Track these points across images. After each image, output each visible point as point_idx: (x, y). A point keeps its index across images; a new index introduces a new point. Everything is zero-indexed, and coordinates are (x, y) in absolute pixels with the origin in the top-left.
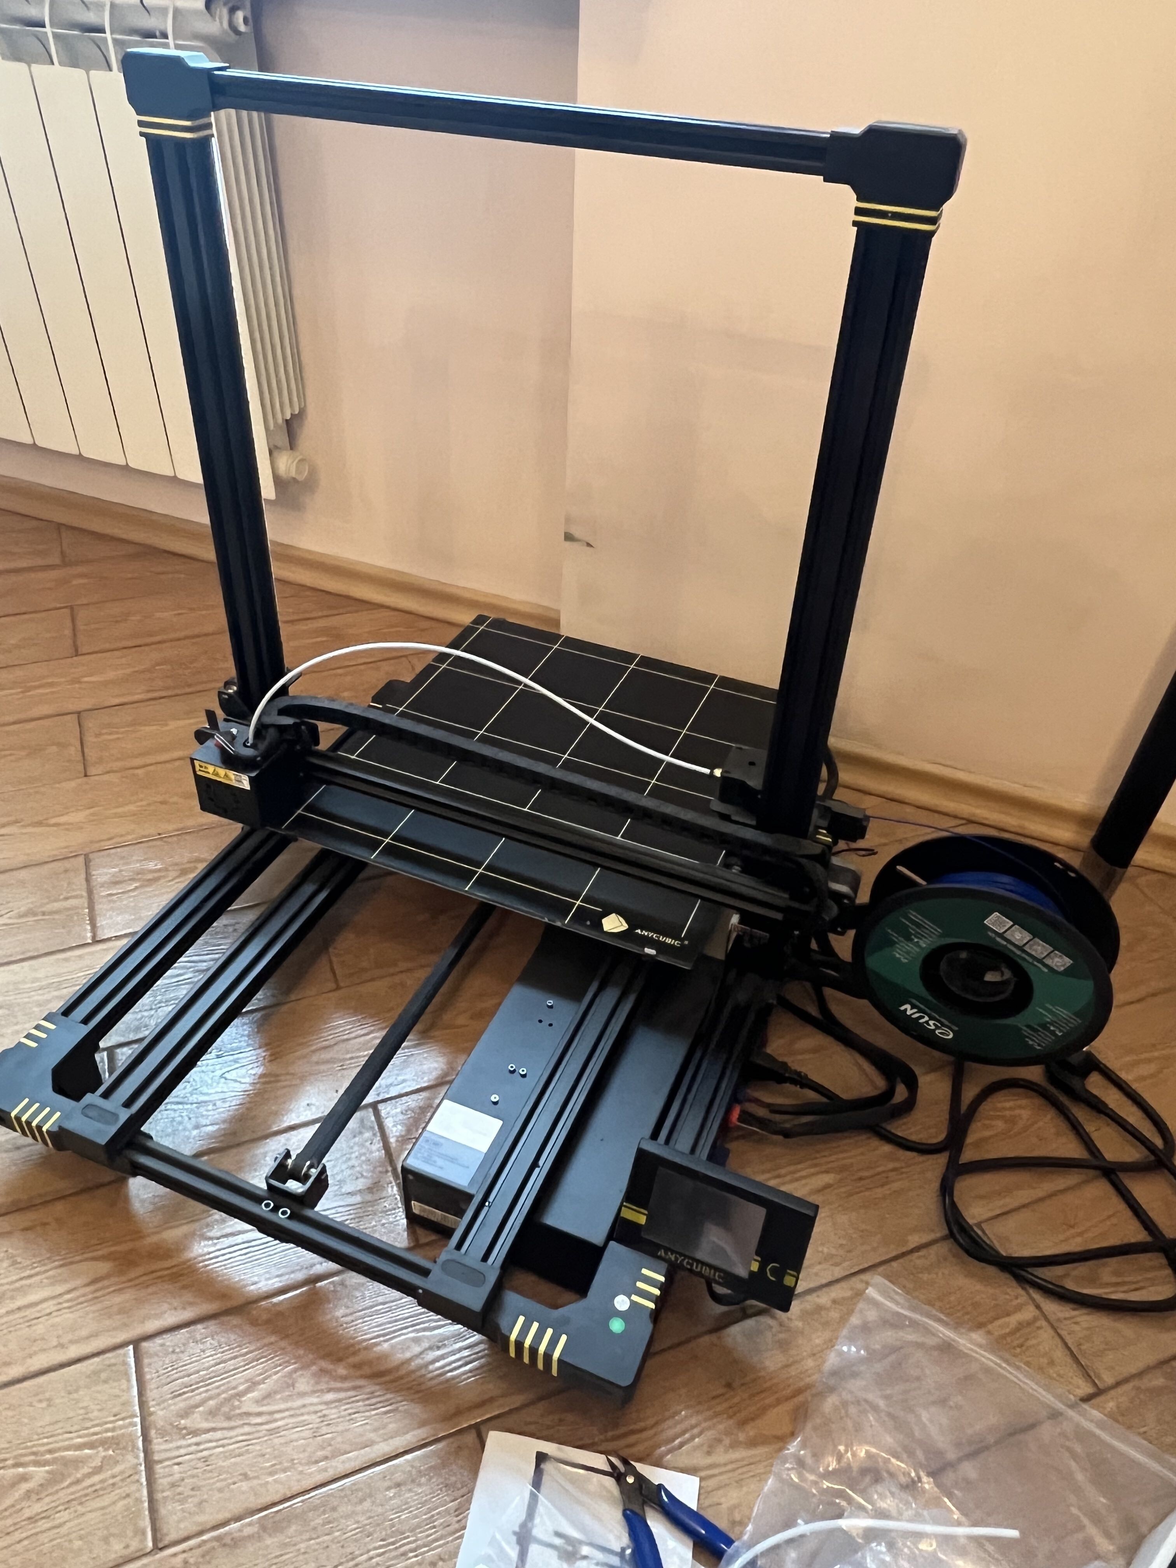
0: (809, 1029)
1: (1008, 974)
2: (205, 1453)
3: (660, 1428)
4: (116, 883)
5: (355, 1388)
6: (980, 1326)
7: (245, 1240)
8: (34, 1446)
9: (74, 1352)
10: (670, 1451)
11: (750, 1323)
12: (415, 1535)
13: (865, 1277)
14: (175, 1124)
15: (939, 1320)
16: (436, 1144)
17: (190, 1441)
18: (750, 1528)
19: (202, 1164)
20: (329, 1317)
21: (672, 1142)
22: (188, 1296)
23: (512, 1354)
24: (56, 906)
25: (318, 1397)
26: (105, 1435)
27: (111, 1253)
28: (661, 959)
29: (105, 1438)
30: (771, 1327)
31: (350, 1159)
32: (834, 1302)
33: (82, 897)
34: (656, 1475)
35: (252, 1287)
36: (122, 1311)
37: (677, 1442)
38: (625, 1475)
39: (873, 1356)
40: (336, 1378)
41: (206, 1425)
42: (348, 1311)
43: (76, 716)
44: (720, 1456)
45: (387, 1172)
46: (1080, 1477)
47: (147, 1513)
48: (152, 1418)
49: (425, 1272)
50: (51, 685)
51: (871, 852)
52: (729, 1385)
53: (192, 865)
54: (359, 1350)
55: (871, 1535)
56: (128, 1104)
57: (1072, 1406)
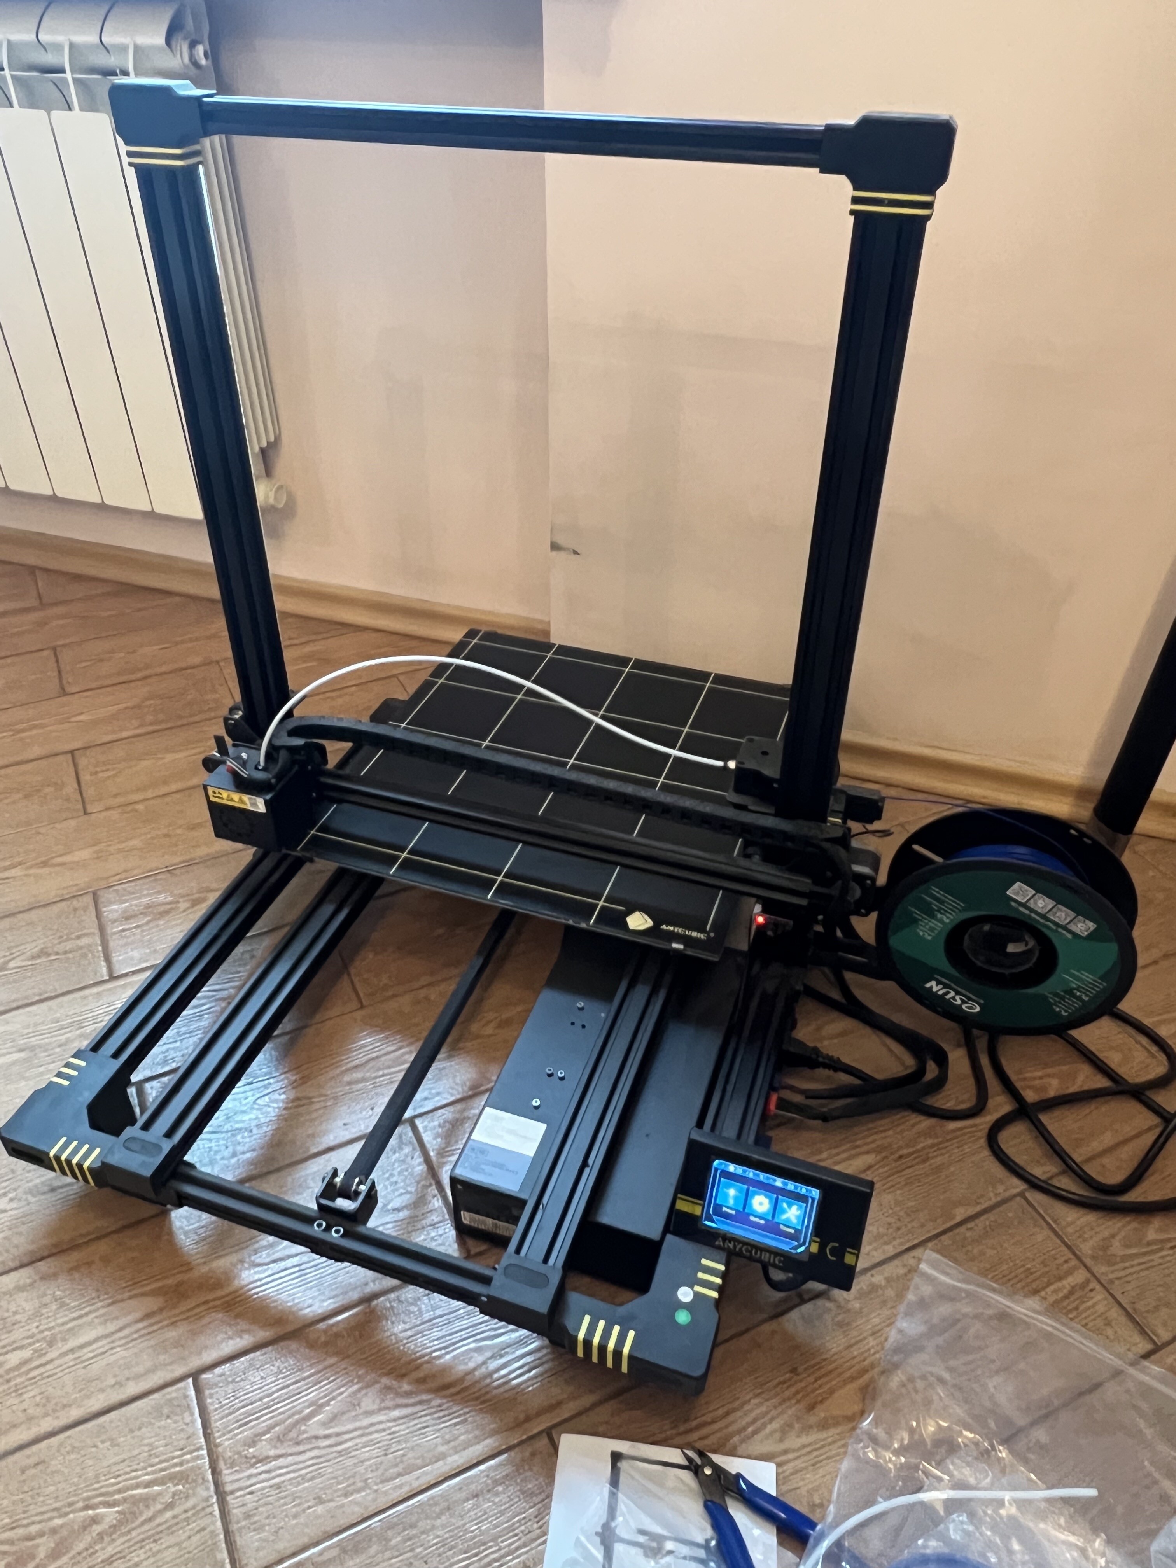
0: (835, 1014)
1: (1032, 943)
2: (277, 1480)
3: (731, 1418)
4: (127, 918)
5: (421, 1402)
6: (1036, 1292)
7: (295, 1264)
8: (101, 1487)
9: (132, 1389)
10: (742, 1441)
11: (807, 1308)
12: (498, 1545)
13: (917, 1252)
14: (212, 1153)
15: (994, 1290)
16: (483, 1152)
17: (259, 1470)
18: (832, 1508)
19: (246, 1189)
20: (388, 1334)
21: (717, 1132)
22: (243, 1325)
23: (580, 1353)
24: (69, 945)
25: (385, 1414)
26: (173, 1470)
27: (160, 1288)
28: (689, 952)
29: (173, 1473)
30: (830, 1310)
31: (392, 1175)
32: (888, 1280)
33: (93, 934)
34: (733, 1465)
35: (308, 1310)
36: (177, 1344)
37: (750, 1429)
38: (701, 1467)
39: (933, 1330)
40: (398, 1394)
41: (272, 1453)
42: (407, 1326)
43: (69, 756)
44: (794, 1441)
45: (431, 1185)
46: (1149, 1432)
47: (224, 1545)
48: (220, 1449)
49: (486, 1280)
50: (42, 726)
51: (886, 833)
52: (794, 1371)
53: (202, 895)
54: (422, 1364)
55: (952, 1506)
56: (169, 1134)
57: (1132, 1364)
